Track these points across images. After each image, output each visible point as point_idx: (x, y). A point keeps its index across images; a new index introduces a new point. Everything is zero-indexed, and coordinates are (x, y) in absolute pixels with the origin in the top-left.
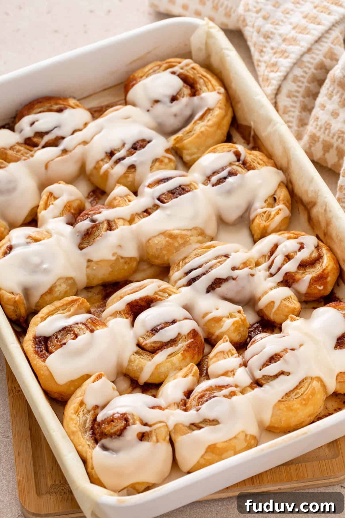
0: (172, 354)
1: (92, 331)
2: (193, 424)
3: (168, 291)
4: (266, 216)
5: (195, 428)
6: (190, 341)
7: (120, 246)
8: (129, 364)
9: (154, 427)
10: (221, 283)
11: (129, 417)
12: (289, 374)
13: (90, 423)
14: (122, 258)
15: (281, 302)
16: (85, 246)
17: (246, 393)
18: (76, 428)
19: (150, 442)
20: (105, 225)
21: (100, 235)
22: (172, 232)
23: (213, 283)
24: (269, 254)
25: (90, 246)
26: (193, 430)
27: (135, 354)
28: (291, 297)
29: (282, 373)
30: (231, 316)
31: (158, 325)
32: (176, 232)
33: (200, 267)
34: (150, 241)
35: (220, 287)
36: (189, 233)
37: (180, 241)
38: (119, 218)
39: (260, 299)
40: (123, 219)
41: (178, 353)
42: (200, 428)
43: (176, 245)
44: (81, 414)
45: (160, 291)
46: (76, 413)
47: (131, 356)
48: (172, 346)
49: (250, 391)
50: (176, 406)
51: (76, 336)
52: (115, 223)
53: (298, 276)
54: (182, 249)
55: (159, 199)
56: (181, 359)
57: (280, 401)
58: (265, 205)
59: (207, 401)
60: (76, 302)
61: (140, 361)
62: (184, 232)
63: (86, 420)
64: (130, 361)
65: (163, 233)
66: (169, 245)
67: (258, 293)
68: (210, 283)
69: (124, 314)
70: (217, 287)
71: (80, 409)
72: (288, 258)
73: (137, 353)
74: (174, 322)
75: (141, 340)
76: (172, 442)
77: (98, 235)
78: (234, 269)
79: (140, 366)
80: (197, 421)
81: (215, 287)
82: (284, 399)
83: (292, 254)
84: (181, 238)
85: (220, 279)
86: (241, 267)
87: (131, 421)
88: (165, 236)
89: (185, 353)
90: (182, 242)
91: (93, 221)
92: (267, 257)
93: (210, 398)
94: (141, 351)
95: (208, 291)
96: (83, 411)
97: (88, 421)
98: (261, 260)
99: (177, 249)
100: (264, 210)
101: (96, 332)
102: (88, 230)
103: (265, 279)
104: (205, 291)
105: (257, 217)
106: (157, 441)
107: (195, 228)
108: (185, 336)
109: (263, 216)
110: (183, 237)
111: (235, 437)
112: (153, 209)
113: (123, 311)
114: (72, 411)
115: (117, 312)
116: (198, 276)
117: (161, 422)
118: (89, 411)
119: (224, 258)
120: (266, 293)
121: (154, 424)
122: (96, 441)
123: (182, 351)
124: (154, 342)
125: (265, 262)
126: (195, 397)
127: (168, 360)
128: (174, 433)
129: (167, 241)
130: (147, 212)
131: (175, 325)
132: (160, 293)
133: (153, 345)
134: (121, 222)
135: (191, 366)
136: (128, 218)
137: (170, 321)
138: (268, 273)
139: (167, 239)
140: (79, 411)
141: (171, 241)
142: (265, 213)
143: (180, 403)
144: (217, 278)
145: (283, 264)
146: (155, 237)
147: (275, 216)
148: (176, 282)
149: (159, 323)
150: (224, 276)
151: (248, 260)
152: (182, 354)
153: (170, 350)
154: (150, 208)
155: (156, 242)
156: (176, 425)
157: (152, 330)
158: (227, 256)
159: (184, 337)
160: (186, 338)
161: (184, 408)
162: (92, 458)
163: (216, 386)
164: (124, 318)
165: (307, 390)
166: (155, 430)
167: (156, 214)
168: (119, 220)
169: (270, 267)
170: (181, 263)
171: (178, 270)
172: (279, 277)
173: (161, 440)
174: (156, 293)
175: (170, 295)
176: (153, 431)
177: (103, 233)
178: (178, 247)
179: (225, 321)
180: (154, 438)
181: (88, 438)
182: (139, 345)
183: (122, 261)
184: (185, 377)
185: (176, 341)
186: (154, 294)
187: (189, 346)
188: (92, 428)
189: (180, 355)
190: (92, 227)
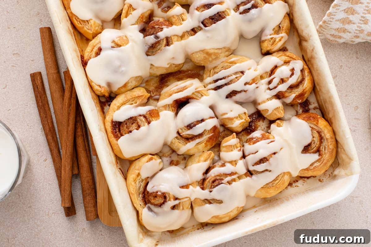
0: (199, 143)
1: (149, 123)
2: (206, 199)
3: (201, 92)
4: (272, 42)
5: (207, 202)
6: (211, 135)
7: (173, 58)
8: (171, 144)
9: (182, 201)
10: (236, 94)
11: (167, 195)
12: (270, 171)
13: (143, 189)
14: (174, 64)
15: (273, 111)
16: (150, 54)
17: (242, 179)
18: (134, 191)
19: (179, 210)
20: (165, 42)
21: (161, 49)
22: (209, 51)
23: (231, 93)
24: (270, 72)
25: (153, 55)
26: (206, 203)
27: (175, 139)
28: (279, 107)
29: (267, 170)
30: (239, 117)
31: (192, 123)
32: (212, 51)
33: (224, 78)
34: (193, 55)
35: (235, 96)
36: (220, 51)
37: (213, 57)
38: (174, 35)
39: (259, 104)
40: (177, 36)
41: (203, 143)
42: (210, 203)
43: (210, 59)
44: (137, 182)
45: (196, 92)
46: (135, 181)
47: (173, 139)
48: (199, 138)
49: (245, 178)
50: (197, 183)
51: (139, 127)
52: (171, 39)
53: (287, 94)
54: (214, 62)
55: (202, 23)
56: (204, 146)
57: (262, 187)
58: (272, 32)
59: (217, 186)
60: (140, 98)
61: (178, 144)
62: (216, 51)
63: (141, 186)
64: (172, 142)
65: (202, 51)
66: (205, 59)
67: (259, 101)
68: (229, 93)
69: (171, 107)
70: (233, 96)
71: (137, 178)
72: (282, 81)
73: (176, 137)
74: (202, 120)
75: (180, 131)
76: (192, 207)
77: (159, 48)
78: (246, 84)
79: (178, 147)
80: (209, 198)
81: (232, 95)
82: (265, 187)
83: (285, 79)
84: (214, 55)
85: (236, 91)
86: (250, 82)
87: (168, 199)
88: (203, 53)
89: (207, 142)
90: (215, 58)
91: (157, 37)
92: (268, 74)
93: (219, 184)
94: (179, 137)
95: (227, 97)
96: (139, 180)
97: (141, 187)
98: (264, 75)
99: (211, 62)
100: (272, 36)
101: (152, 123)
102: (153, 44)
103: (265, 91)
104: (225, 97)
105: (266, 42)
106: (183, 209)
107: (224, 48)
108: (209, 130)
109: (270, 41)
110: (215, 54)
111: (231, 211)
112: (198, 28)
113: (171, 104)
114: (132, 180)
115: (167, 105)
116: (222, 85)
117: (187, 198)
118: (143, 180)
119: (241, 74)
120: (264, 102)
121: (182, 199)
122: (146, 203)
123: (206, 142)
124: (188, 135)
125: (267, 77)
126: (210, 180)
127: (196, 147)
128: (194, 203)
129: (204, 57)
130: (194, 31)
131: (203, 123)
132: (196, 94)
133: (187, 136)
134: (176, 38)
135: (210, 153)
136: (180, 34)
137: (200, 119)
138: (267, 86)
139: (205, 55)
140: (137, 180)
141: (207, 57)
142: (272, 38)
143: (200, 182)
144: (234, 90)
145: (278, 84)
146: (197, 52)
147: (278, 42)
148: (207, 85)
149: (192, 121)
150: (239, 90)
151: (256, 77)
152: (205, 143)
153: (198, 141)
154: (196, 28)
155: (197, 56)
156: (196, 199)
157: (188, 126)
158: (242, 73)
159: (207, 132)
160: (209, 132)
161: (202, 186)
162: (142, 214)
163: (224, 174)
164: (171, 111)
165: (280, 182)
166: (182, 202)
167: (199, 34)
168: (174, 37)
169: (270, 82)
170: (212, 71)
171: (210, 76)
172: (275, 92)
173: (185, 208)
174: (193, 94)
175: (202, 96)
176: (181, 203)
177: (163, 48)
178: (211, 61)
179: (235, 121)
180: (181, 208)
181: (140, 199)
182: (178, 133)
183: (173, 66)
184: (205, 161)
185: (202, 135)
186: (192, 94)
187: (210, 138)
188: (144, 193)
189: (203, 144)
190: (156, 43)
